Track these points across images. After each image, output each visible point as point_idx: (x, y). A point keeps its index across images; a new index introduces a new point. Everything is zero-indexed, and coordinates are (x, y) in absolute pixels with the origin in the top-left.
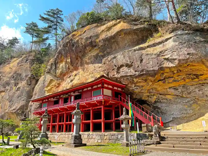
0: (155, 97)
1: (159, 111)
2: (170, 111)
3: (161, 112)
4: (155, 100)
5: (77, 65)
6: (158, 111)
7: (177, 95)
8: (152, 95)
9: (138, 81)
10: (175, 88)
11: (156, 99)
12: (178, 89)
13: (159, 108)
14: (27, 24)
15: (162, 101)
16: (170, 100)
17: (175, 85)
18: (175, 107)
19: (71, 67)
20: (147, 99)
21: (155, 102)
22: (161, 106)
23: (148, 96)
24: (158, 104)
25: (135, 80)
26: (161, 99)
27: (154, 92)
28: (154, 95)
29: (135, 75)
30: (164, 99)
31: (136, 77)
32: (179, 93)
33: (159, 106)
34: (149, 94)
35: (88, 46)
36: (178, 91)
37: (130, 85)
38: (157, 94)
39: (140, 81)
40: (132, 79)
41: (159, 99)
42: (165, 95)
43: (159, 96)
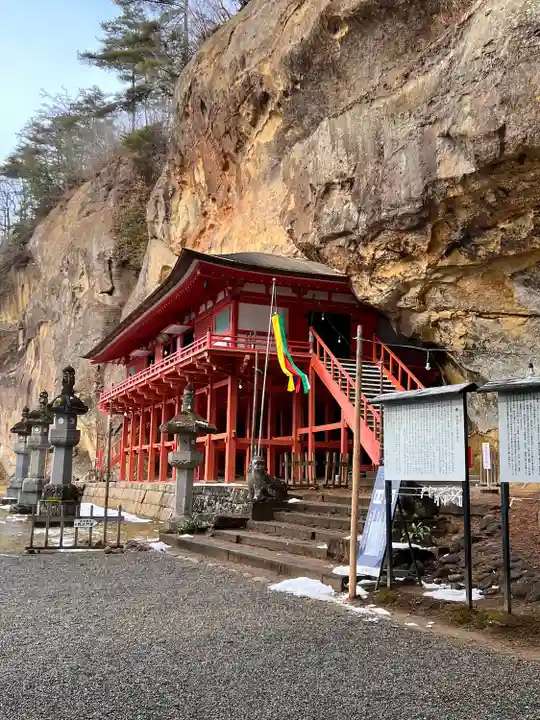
0: (460, 328)
4: (463, 341)
5: (230, 194)
8: (446, 320)
9: (377, 257)
10: (527, 277)
11: (465, 336)
14: (105, 27)
15: (487, 345)
16: (518, 338)
19: (212, 207)
20: (437, 338)
21: (469, 352)
22: (491, 372)
23: (436, 325)
24: (479, 360)
25: (362, 251)
26: (483, 337)
27: (449, 305)
28: (454, 319)
29: (357, 227)
30: (494, 336)
31: (365, 240)
33: (484, 373)
34: (435, 316)
35: (243, 103)
37: (354, 279)
38: (467, 312)
39: (379, 254)
40: (352, 248)
41: (476, 339)
42: (497, 316)
43: (474, 324)
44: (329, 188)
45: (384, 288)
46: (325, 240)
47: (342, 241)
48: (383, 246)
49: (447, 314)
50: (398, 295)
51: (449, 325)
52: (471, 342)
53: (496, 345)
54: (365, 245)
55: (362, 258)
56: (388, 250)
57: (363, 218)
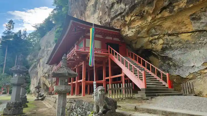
0: (161, 41)
1: (171, 63)
2: (189, 61)
3: (175, 65)
4: (161, 46)
6: (169, 63)
7: (201, 29)
8: (156, 39)
9: (132, 20)
10: (194, 16)
11: (163, 44)
12: (200, 19)
13: (170, 59)
15: (172, 46)
17: (194, 12)
18: (196, 53)
20: (150, 47)
21: (164, 49)
22: (173, 55)
23: (151, 42)
24: (167, 52)
25: (126, 19)
26: (171, 43)
27: (157, 33)
28: (158, 39)
29: (125, 10)
30: (176, 42)
31: (127, 14)
32: (203, 25)
33: (170, 56)
34: (151, 38)
36: (201, 21)
37: (122, 30)
38: (164, 35)
39: (133, 18)
40: (123, 18)
41: (167, 44)
42: (177, 34)
43: (167, 39)
44: (113, 4)
45: (134, 30)
46: (112, 19)
47: (119, 17)
48: (134, 15)
49: (156, 37)
50: (138, 32)
51: (157, 41)
52: (165, 45)
53: (176, 45)
54: (127, 16)
55: (126, 21)
56: (136, 16)
57: (127, 7)
